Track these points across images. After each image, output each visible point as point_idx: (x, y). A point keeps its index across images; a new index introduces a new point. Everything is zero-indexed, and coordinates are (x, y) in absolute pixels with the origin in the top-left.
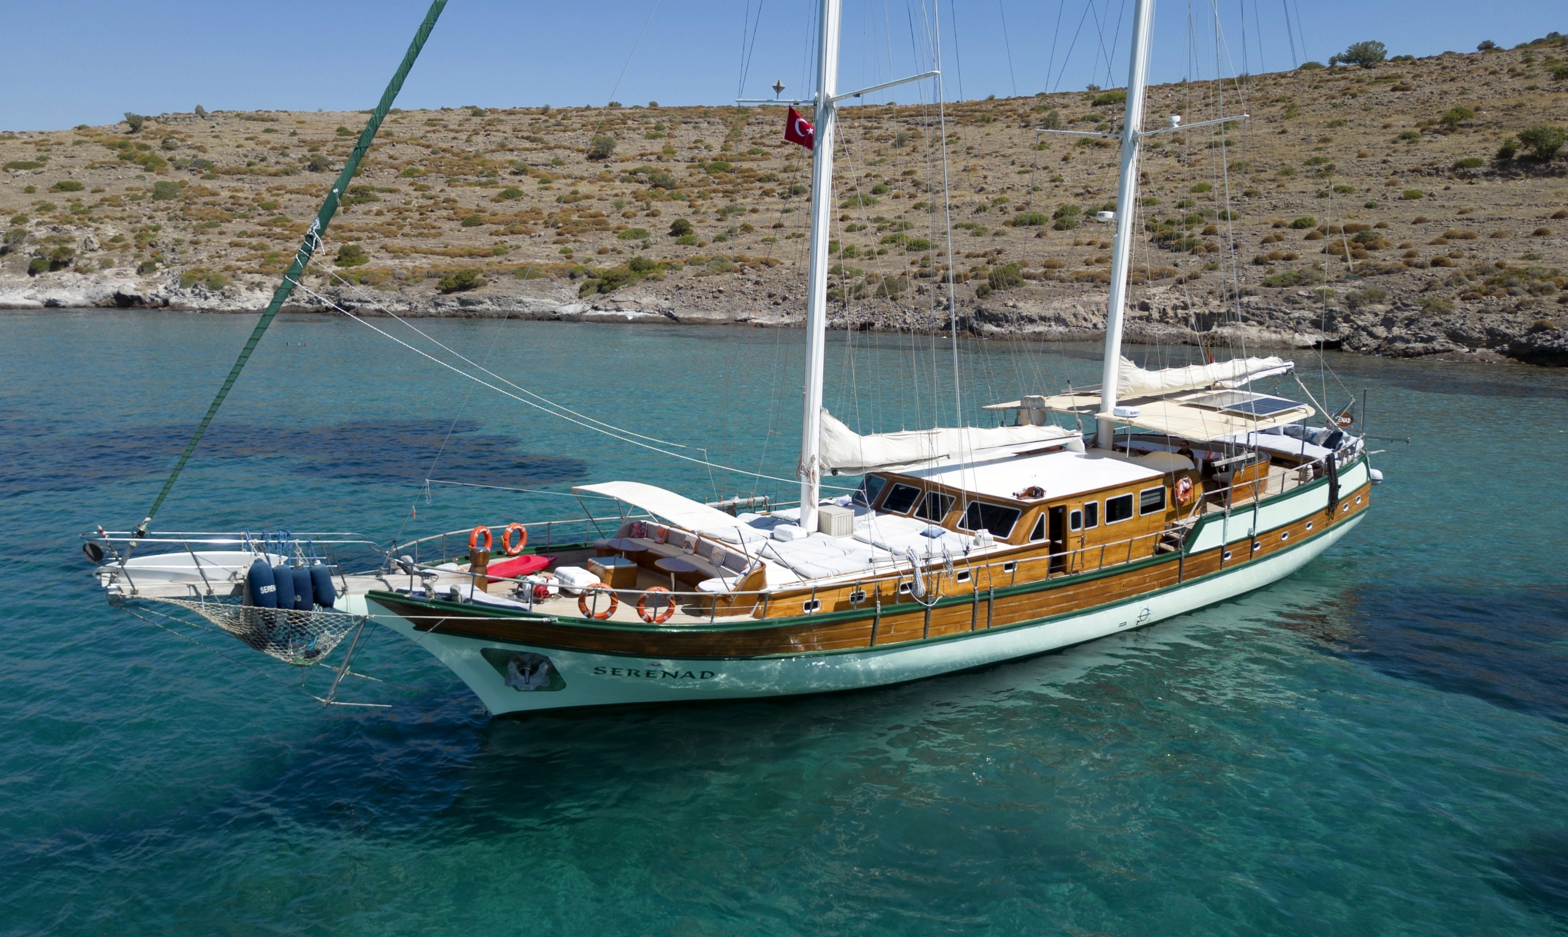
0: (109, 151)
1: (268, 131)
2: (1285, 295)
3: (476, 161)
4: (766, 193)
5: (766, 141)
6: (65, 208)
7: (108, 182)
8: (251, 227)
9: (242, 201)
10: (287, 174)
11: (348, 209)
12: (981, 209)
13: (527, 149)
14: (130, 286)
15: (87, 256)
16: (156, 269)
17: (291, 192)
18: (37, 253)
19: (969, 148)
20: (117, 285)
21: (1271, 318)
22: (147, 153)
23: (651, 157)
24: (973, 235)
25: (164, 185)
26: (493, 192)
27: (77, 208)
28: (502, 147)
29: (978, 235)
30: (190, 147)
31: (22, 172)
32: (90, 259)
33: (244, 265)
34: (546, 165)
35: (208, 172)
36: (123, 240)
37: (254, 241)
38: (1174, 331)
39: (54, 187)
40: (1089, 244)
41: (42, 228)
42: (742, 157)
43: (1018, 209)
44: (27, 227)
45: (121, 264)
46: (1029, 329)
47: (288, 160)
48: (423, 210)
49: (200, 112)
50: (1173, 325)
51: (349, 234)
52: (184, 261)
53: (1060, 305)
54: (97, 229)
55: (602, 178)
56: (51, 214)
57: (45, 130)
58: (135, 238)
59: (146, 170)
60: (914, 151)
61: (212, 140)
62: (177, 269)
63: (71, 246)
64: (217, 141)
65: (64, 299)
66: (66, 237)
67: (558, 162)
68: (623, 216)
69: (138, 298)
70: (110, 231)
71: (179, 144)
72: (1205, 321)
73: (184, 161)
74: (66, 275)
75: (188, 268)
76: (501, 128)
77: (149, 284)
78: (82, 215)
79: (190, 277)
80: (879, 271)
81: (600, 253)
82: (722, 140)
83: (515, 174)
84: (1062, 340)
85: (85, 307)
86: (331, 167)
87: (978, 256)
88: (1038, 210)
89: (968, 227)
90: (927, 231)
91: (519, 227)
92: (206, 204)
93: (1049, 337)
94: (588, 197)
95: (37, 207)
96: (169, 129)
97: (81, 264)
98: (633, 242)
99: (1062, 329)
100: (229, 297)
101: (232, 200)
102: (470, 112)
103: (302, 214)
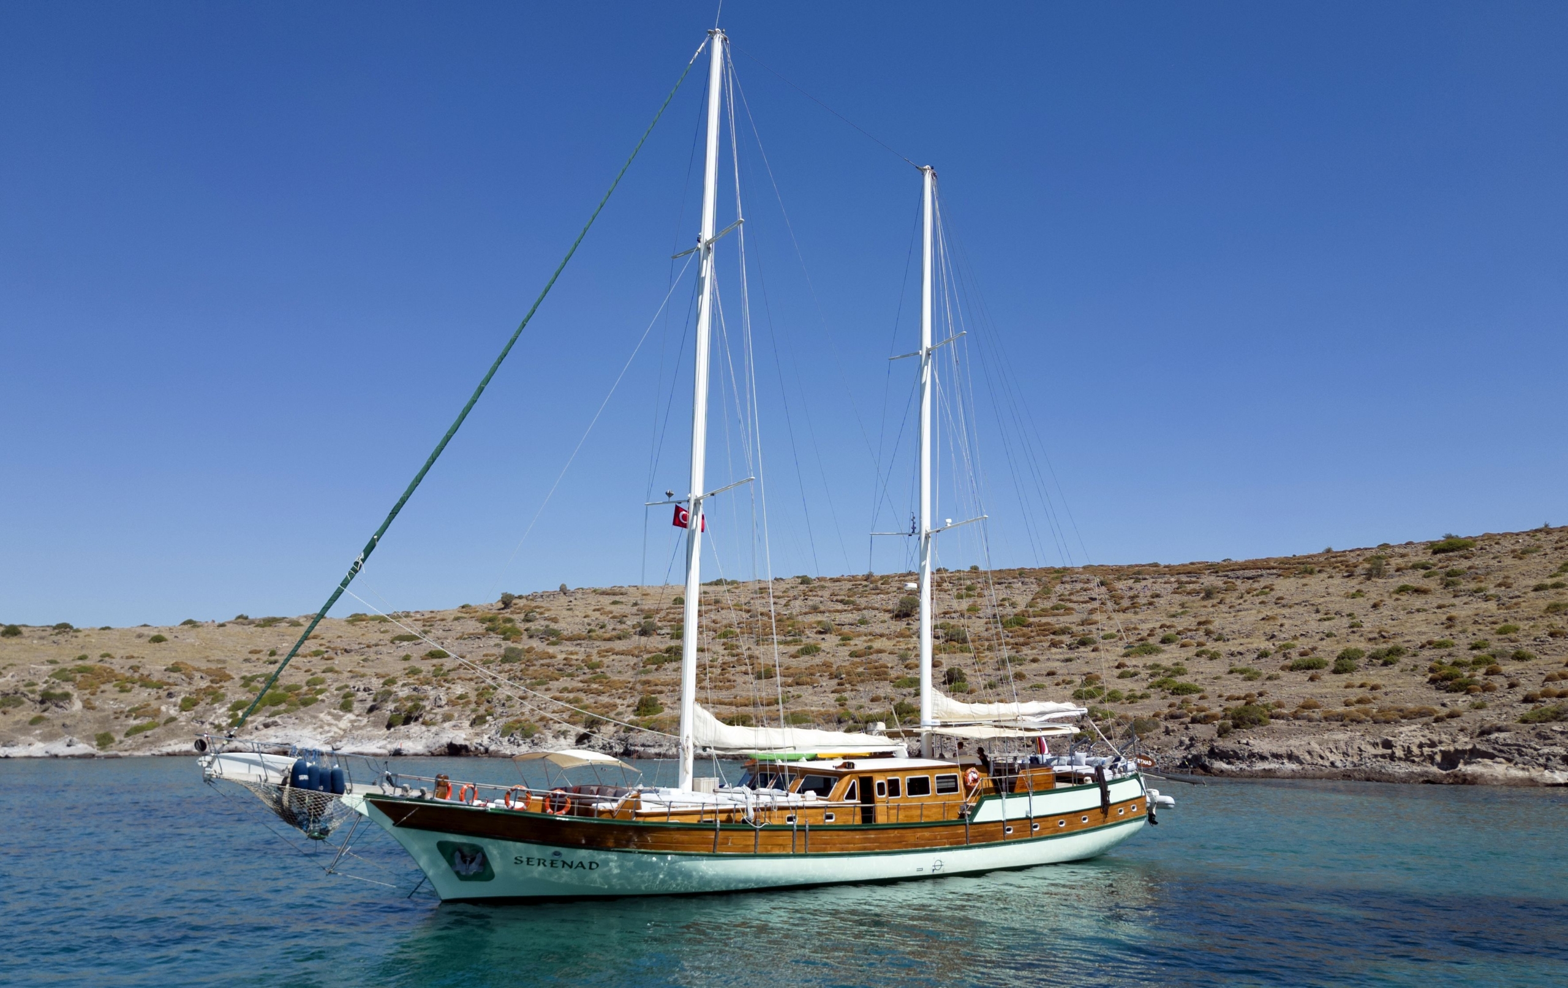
0: (479, 625)
1: (615, 603)
2: (1538, 730)
3: (788, 623)
4: (1054, 644)
5: (1074, 598)
6: (429, 672)
7: (471, 649)
8: (576, 684)
9: (574, 662)
10: (620, 638)
11: (660, 667)
12: (1264, 655)
13: (838, 611)
14: (461, 736)
15: (434, 711)
16: (485, 722)
17: (617, 654)
18: (396, 709)
19: (1278, 599)
20: (451, 736)
21: (1520, 755)
22: (509, 625)
23: (953, 615)
24: (1245, 679)
25: (512, 650)
26: (793, 649)
27: (438, 672)
28: (815, 609)
29: (1250, 679)
30: (546, 619)
31: (405, 643)
32: (436, 714)
33: (556, 716)
34: (852, 625)
35: (554, 639)
36: (467, 697)
37: (571, 696)
38: (1417, 769)
39: (427, 655)
40: (1362, 686)
41: (406, 689)
42: (1044, 613)
43: (1302, 654)
44: (394, 688)
45: (459, 717)
46: (1260, 766)
47: (624, 626)
48: (725, 666)
49: (563, 590)
50: (1419, 764)
51: (654, 688)
52: (510, 713)
53: (1295, 744)
54: (449, 688)
55: (901, 635)
56: (416, 677)
57: (435, 609)
58: (477, 695)
59: (504, 639)
60: (1220, 603)
61: (566, 612)
62: (502, 721)
63: (422, 703)
64: (570, 613)
65: (407, 749)
66: (422, 696)
67: (863, 622)
68: (906, 667)
69: (466, 747)
70: (458, 689)
71: (538, 616)
72: (1450, 760)
73: (537, 630)
74: (414, 728)
75: (511, 719)
76: (820, 593)
77: (477, 734)
78: (442, 677)
79: (510, 727)
80: (1130, 714)
81: (873, 700)
82: (1030, 597)
83: (820, 633)
84: (1292, 777)
85: (422, 755)
86: (659, 631)
87: (1238, 699)
88: (1322, 655)
89: (1242, 672)
90: (1200, 677)
91: (804, 679)
92: (542, 665)
93: (1278, 774)
94: (880, 651)
95: (407, 671)
96: (534, 604)
97: (427, 718)
98: (905, 691)
99: (1295, 766)
100: (536, 744)
101: (565, 662)
102: (800, 580)
103: (620, 672)
